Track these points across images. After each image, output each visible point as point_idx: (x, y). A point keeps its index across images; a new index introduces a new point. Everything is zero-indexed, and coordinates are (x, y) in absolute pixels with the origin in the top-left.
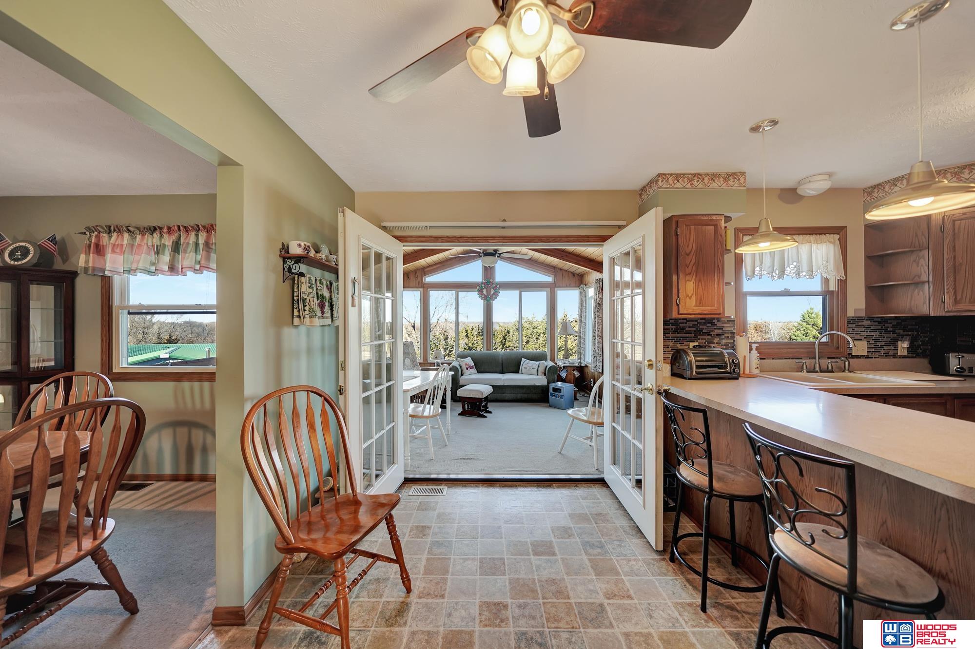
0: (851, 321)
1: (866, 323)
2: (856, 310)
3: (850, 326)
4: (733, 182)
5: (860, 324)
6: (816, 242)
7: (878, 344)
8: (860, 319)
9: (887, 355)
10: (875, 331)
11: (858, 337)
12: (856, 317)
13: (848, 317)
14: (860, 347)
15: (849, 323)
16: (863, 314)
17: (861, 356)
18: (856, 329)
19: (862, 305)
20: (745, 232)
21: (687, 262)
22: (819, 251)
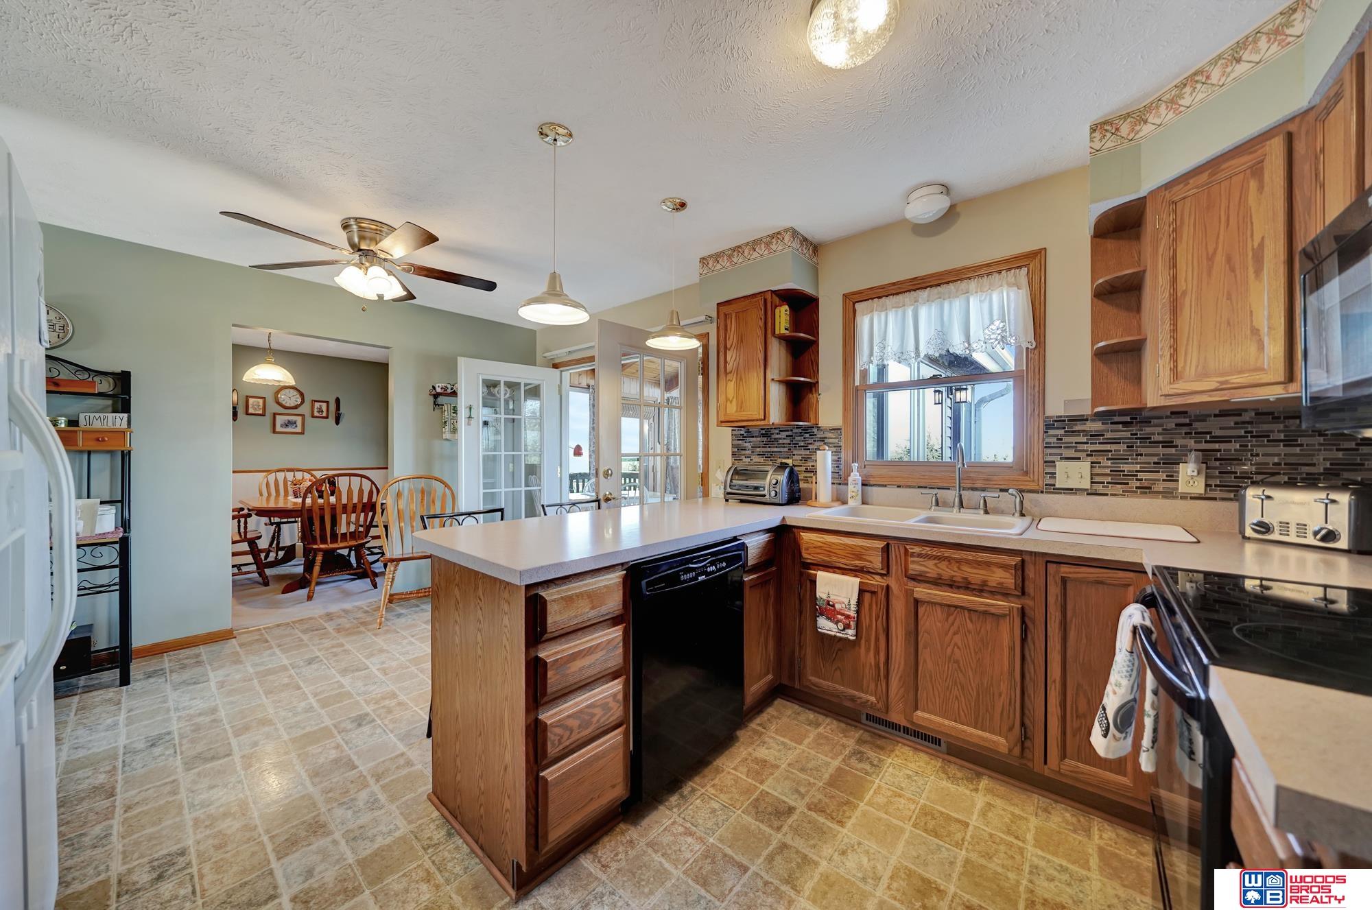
0: (1054, 424)
1: (1096, 426)
2: (1068, 403)
3: (1051, 432)
4: (776, 243)
5: (1077, 428)
6: (980, 290)
7: (1126, 468)
8: (1082, 419)
9: (1146, 490)
10: (1115, 442)
11: (1072, 453)
12: (1067, 417)
13: (1047, 417)
14: (1074, 474)
15: (1049, 427)
16: (1086, 410)
17: (1077, 489)
18: (1065, 439)
19: (1083, 391)
20: (857, 298)
21: (728, 359)
22: (986, 306)
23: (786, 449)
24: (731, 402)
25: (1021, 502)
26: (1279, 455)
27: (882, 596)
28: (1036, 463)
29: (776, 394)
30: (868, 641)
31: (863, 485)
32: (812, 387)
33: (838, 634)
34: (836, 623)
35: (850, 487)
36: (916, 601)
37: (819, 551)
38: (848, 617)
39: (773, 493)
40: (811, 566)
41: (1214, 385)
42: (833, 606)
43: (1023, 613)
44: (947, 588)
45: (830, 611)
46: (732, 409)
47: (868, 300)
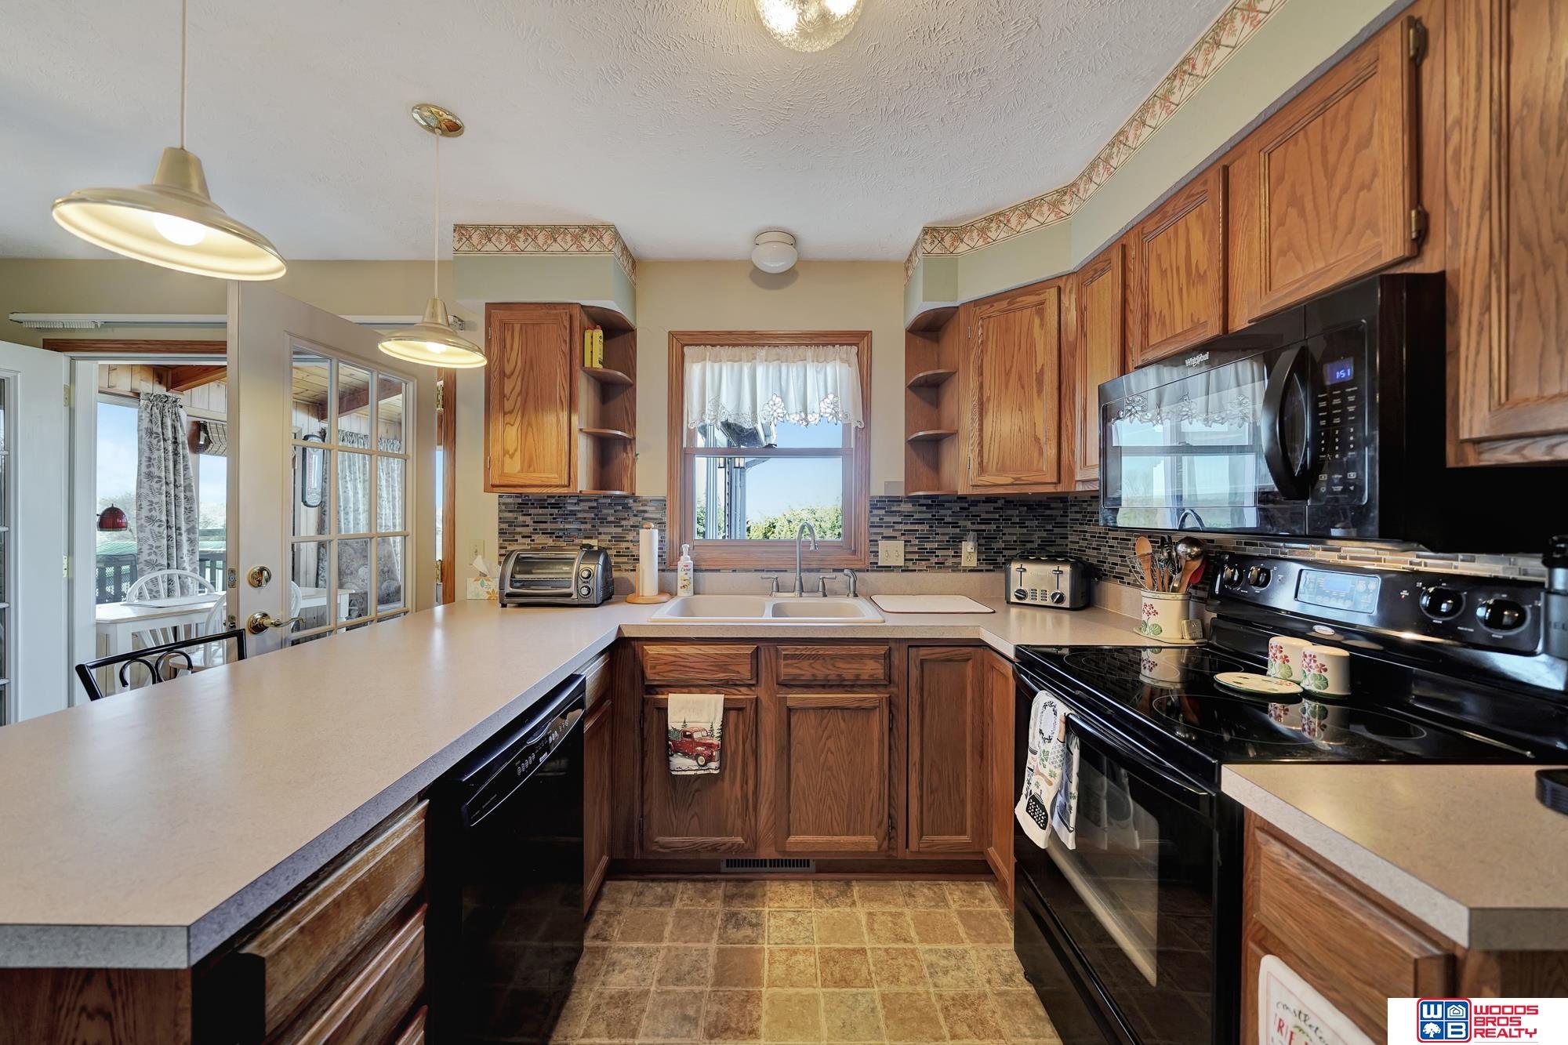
0: (877, 504)
1: (906, 507)
2: (888, 484)
3: (875, 512)
4: (590, 242)
5: (894, 509)
6: (816, 359)
7: (928, 546)
8: (897, 500)
9: (941, 565)
10: (921, 522)
11: (889, 532)
12: (886, 497)
13: (872, 497)
14: (892, 552)
15: (873, 507)
16: (900, 492)
17: (894, 567)
18: (886, 519)
19: (898, 474)
20: (686, 339)
21: (507, 391)
22: (821, 377)
23: (588, 526)
24: (512, 456)
25: (855, 582)
26: (1015, 534)
27: (750, 711)
28: (863, 543)
29: (583, 449)
30: (733, 769)
31: (695, 571)
32: (628, 443)
33: (699, 772)
34: (696, 759)
35: (681, 574)
36: (789, 710)
37: (672, 668)
38: (710, 746)
39: (584, 591)
40: (658, 689)
41: (1010, 481)
42: (690, 736)
43: (890, 702)
44: (821, 689)
45: (686, 743)
46: (513, 468)
47: (700, 345)
